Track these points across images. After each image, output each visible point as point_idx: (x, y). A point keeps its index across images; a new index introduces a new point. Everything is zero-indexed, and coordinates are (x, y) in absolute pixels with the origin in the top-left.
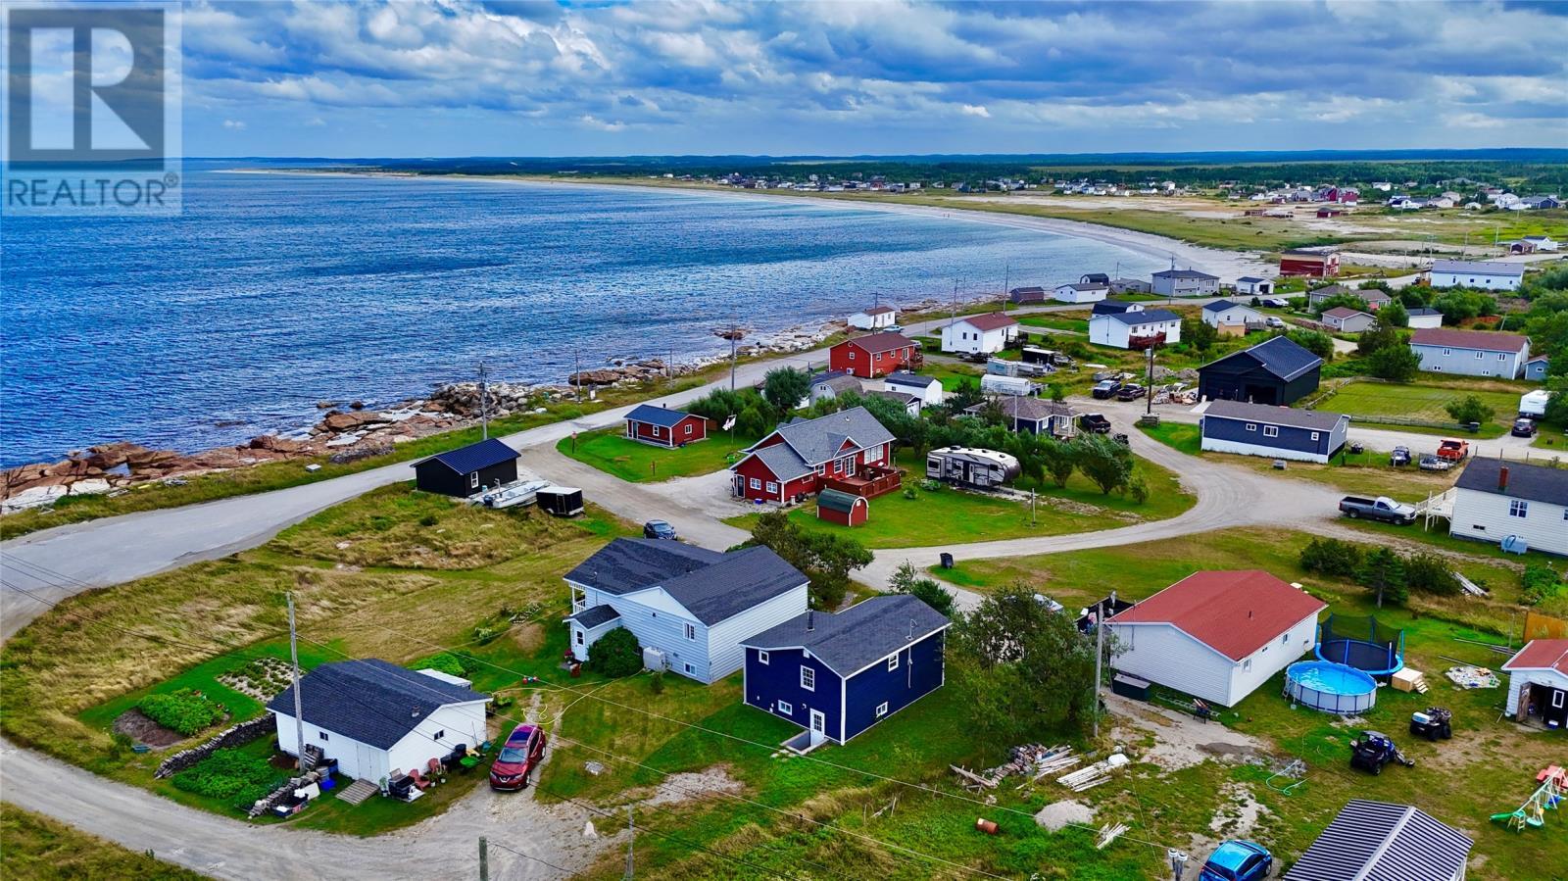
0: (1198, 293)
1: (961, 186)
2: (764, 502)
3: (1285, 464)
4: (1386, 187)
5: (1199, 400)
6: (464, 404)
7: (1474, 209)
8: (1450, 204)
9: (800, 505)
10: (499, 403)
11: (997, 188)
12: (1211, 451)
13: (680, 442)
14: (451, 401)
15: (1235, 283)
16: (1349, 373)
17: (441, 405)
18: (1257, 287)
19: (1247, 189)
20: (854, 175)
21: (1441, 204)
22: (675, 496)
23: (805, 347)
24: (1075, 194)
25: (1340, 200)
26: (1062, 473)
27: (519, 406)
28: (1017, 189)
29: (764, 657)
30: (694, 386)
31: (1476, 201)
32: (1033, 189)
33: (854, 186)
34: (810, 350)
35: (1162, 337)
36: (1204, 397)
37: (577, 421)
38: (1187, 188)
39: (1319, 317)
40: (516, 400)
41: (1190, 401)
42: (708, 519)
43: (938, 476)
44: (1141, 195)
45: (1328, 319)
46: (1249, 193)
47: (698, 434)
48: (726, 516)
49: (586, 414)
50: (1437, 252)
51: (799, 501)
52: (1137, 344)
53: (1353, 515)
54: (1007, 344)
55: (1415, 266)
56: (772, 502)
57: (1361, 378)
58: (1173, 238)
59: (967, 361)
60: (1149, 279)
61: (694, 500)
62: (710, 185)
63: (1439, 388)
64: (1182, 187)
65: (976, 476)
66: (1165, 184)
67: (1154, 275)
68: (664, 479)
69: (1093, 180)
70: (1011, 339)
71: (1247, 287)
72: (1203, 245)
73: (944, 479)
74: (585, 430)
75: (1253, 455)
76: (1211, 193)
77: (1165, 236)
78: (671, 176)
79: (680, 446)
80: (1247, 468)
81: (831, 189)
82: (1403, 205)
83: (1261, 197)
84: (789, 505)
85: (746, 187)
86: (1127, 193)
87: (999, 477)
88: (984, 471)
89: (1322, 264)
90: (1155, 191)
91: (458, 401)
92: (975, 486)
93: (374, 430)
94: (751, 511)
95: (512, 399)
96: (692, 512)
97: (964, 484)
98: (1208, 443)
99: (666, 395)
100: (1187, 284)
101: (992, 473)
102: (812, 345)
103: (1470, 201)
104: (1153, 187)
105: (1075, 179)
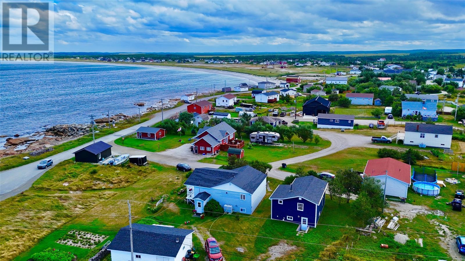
0: (271, 88)
1: (178, 61)
2: (206, 154)
3: (344, 130)
4: (291, 61)
5: (303, 115)
6: (62, 132)
7: (316, 66)
8: (310, 65)
9: (218, 154)
10: (78, 130)
11: (188, 61)
12: (320, 128)
13: (158, 138)
14: (55, 131)
15: (279, 85)
16: (333, 106)
17: (52, 133)
18: (286, 86)
19: (258, 61)
20: (142, 57)
21: (308, 65)
22: (174, 155)
23: (172, 107)
24: (211, 63)
25: (283, 64)
26: (290, 137)
27: (87, 131)
28: (194, 62)
29: (281, 202)
30: (146, 120)
31: (316, 64)
32: (199, 62)
33: (144, 61)
34: (174, 108)
35: (275, 99)
36: (305, 114)
37: (114, 134)
38: (241, 61)
39: (310, 92)
40: (85, 129)
41: (301, 115)
42: (192, 161)
43: (255, 141)
44: (230, 63)
45: (312, 93)
46: (259, 63)
47: (163, 135)
48: (197, 160)
49: (116, 132)
50: (319, 76)
51: (217, 153)
52: (270, 101)
53: (376, 142)
54: (234, 103)
55: (317, 79)
56: (209, 154)
57: (337, 107)
58: (249, 74)
59: (226, 108)
60: (257, 85)
61: (181, 156)
62: (94, 61)
63: (357, 108)
64: (240, 61)
65: (268, 140)
66: (236, 60)
67: (258, 83)
68: (164, 150)
69: (215, 59)
70: (236, 101)
71: (283, 86)
72: (259, 76)
73: (256, 142)
74: (120, 137)
75: (332, 128)
76: (248, 62)
77: (247, 73)
78: (79, 58)
79: (158, 139)
80: (334, 132)
81: (137, 61)
82: (299, 65)
83: (262, 63)
84: (215, 154)
85: (108, 61)
86: (226, 63)
87: (275, 140)
88: (271, 138)
89: (297, 79)
90: (233, 62)
91: (59, 131)
92: (267, 143)
93: (32, 144)
94: (204, 157)
95: (83, 129)
96: (184, 159)
97: (263, 143)
98: (319, 126)
99: (139, 124)
100: (268, 85)
101: (273, 139)
102: (174, 106)
103: (314, 64)
104: (232, 61)
105: (210, 59)
